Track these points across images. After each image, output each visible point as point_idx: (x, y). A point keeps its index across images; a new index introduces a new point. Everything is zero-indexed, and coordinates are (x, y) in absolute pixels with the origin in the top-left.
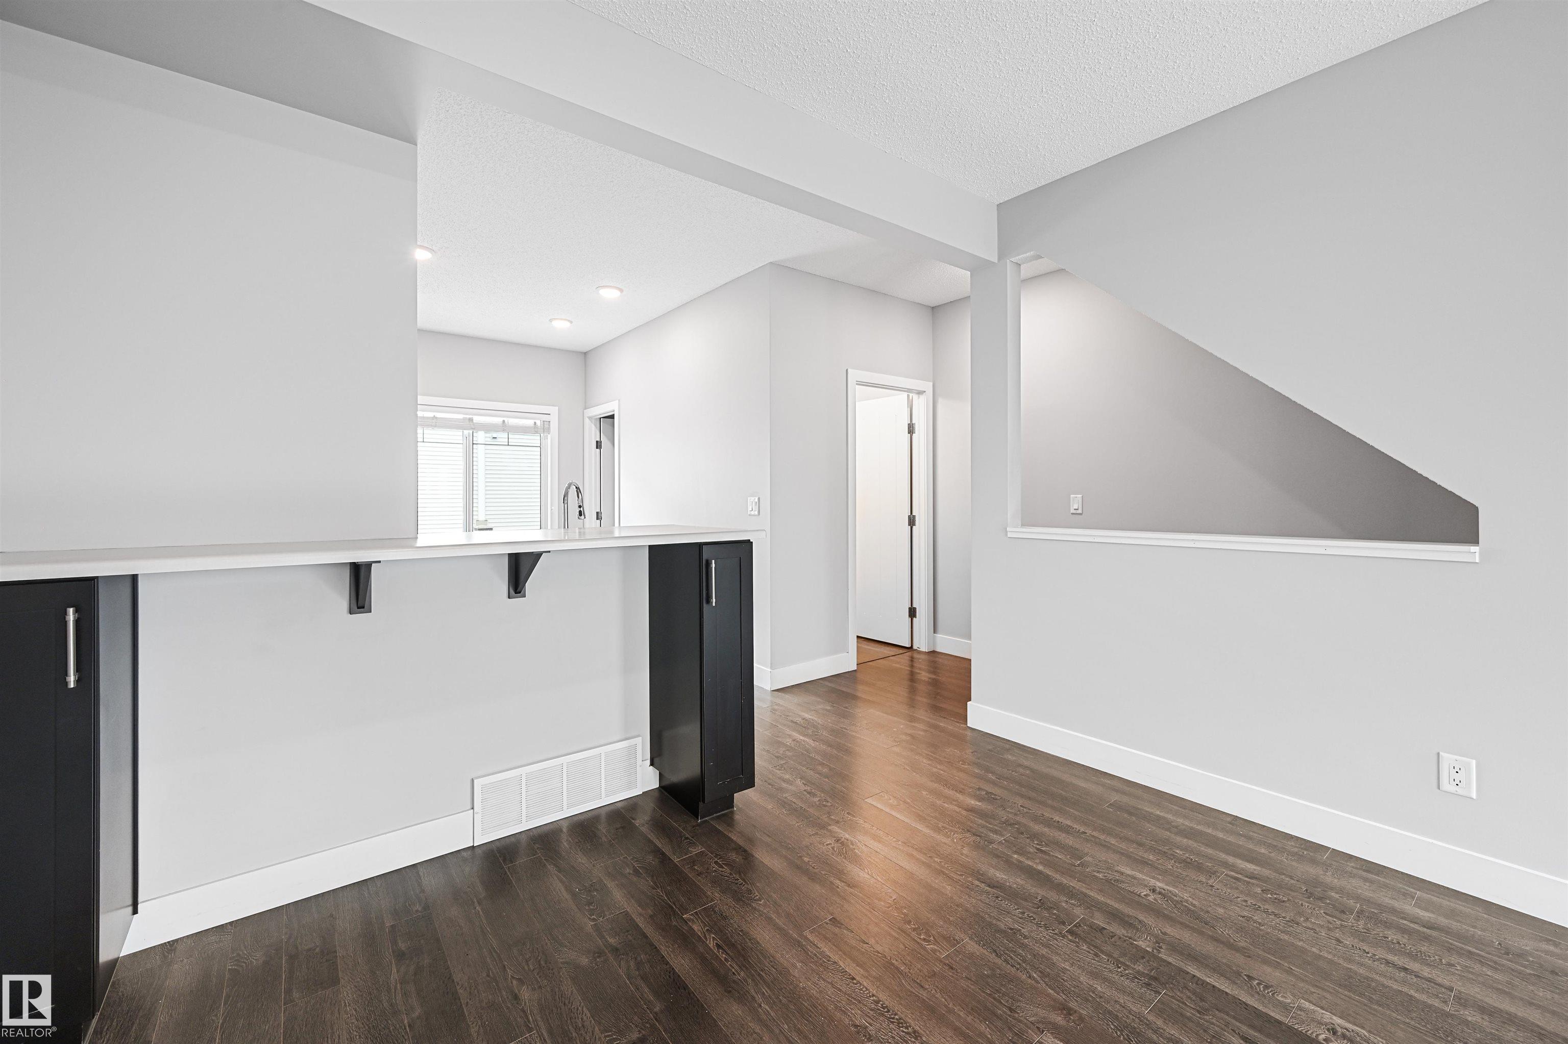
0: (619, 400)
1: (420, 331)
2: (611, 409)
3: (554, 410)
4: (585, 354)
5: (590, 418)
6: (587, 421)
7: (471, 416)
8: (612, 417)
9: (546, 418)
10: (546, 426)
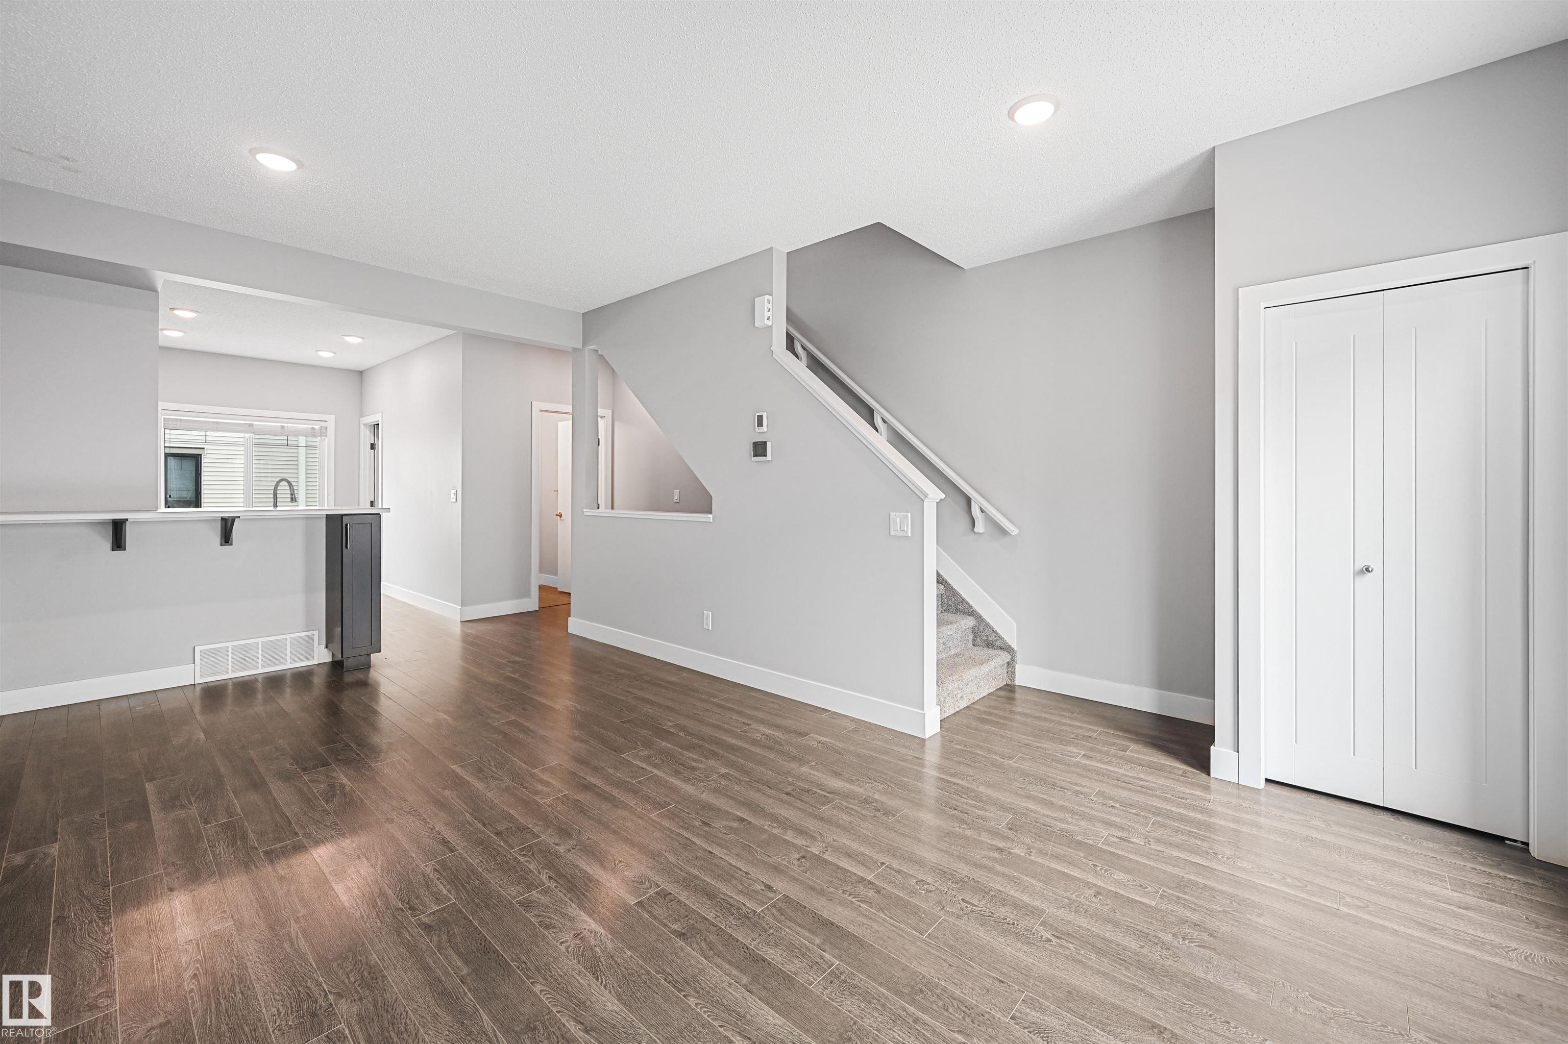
0: (382, 413)
1: (161, 348)
2: (377, 420)
3: (331, 419)
4: (361, 373)
5: (365, 425)
6: (362, 427)
7: (251, 423)
8: (378, 424)
9: (324, 424)
10: (324, 431)
